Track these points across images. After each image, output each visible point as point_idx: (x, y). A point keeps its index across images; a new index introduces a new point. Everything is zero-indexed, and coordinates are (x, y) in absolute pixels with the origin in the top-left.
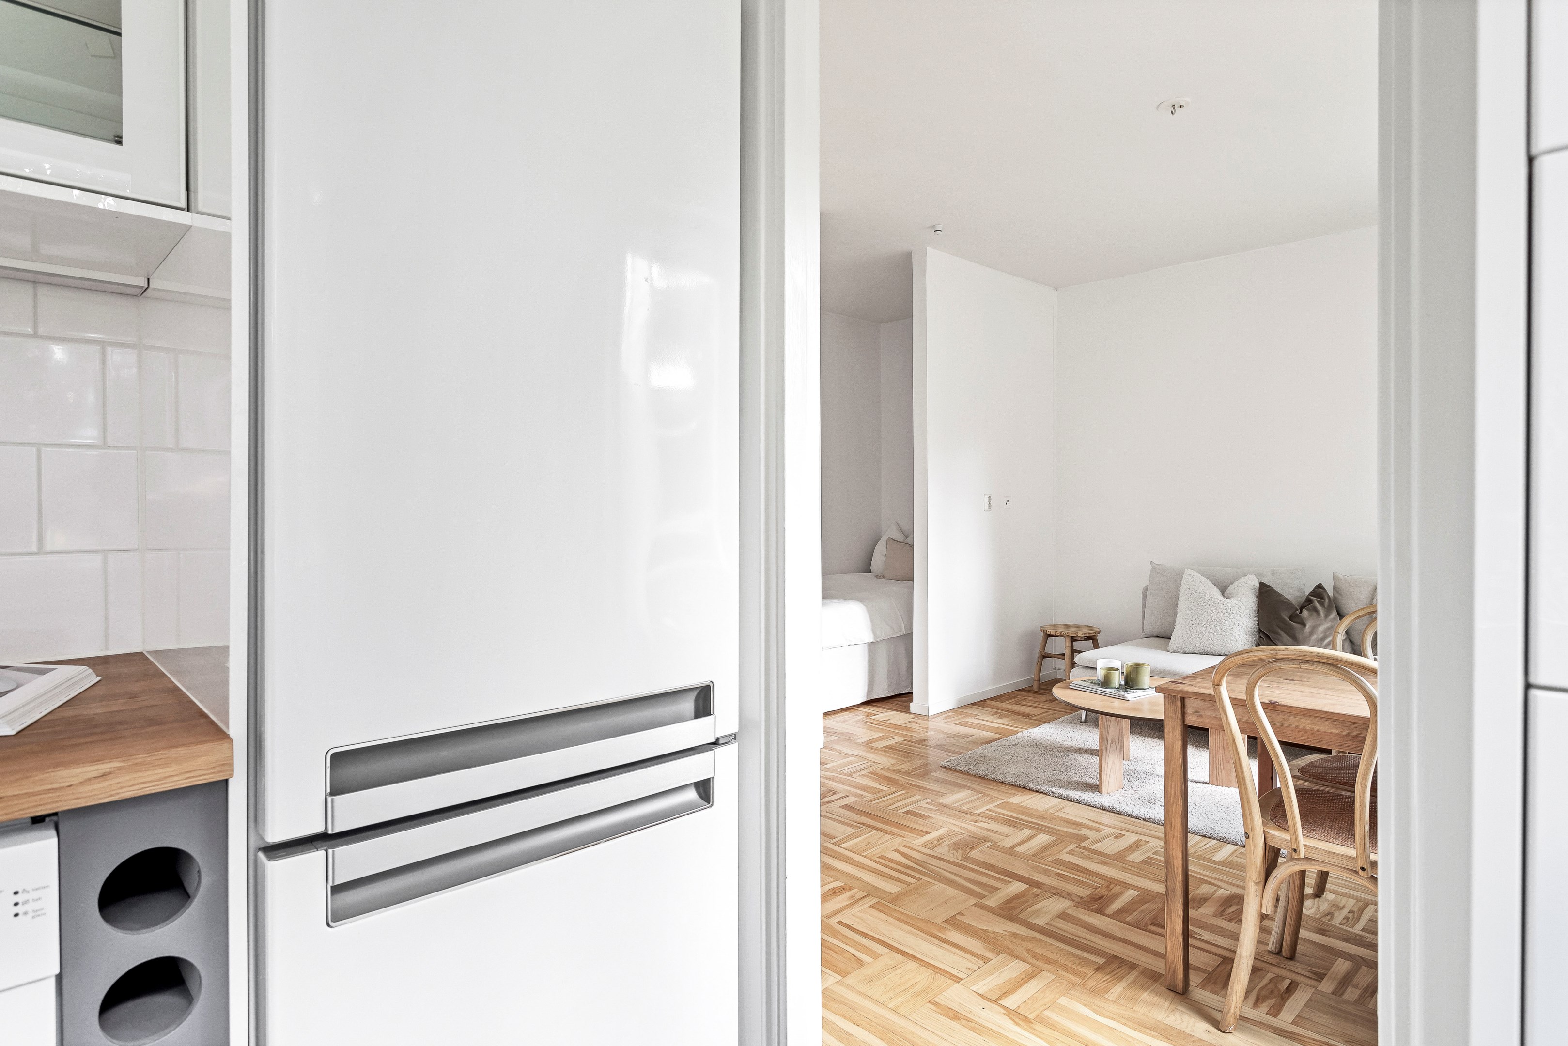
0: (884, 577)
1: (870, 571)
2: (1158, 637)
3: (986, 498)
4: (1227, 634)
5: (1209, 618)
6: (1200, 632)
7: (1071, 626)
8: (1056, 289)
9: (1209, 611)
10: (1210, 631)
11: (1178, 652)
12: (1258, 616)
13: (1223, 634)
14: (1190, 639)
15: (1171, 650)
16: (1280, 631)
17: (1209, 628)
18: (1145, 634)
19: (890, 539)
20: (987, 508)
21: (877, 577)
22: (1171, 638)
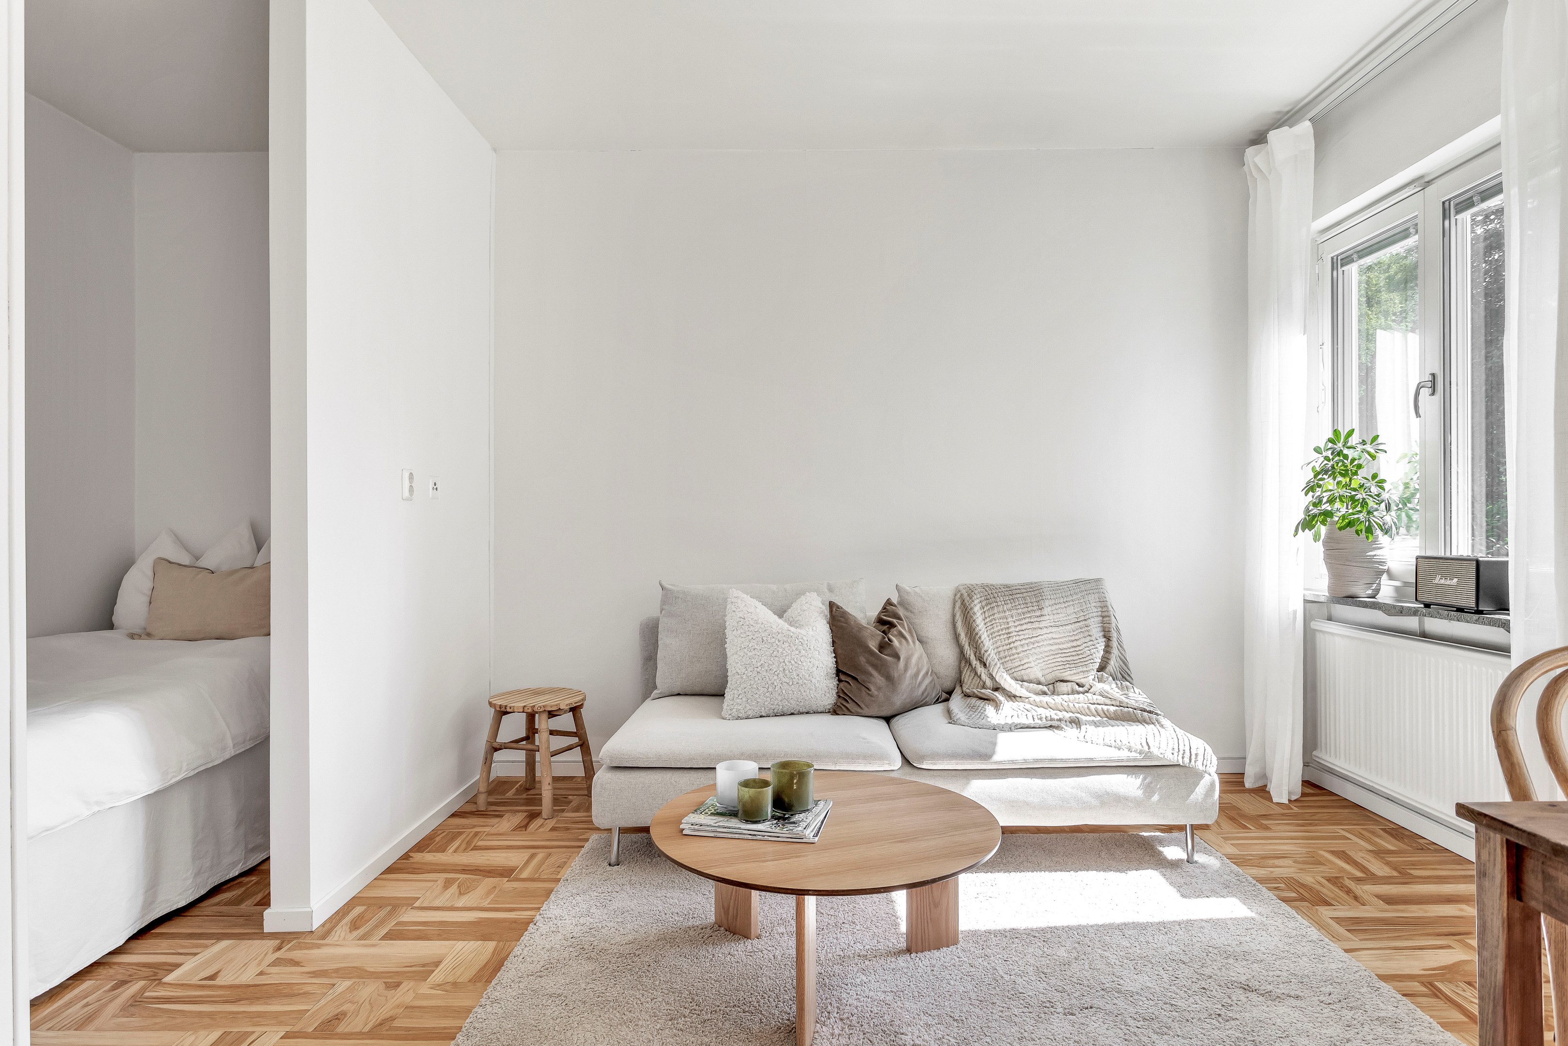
0: (149, 635)
1: (111, 626)
2: (679, 694)
3: (406, 475)
4: (805, 681)
5: (781, 660)
6: (770, 682)
7: (537, 692)
8: (495, 150)
9: (781, 650)
10: (784, 679)
11: (739, 718)
12: (835, 651)
13: (800, 682)
14: (757, 696)
15: (727, 716)
16: (871, 669)
17: (781, 675)
18: (660, 693)
19: (163, 564)
20: (406, 494)
21: (132, 636)
22: (723, 695)
